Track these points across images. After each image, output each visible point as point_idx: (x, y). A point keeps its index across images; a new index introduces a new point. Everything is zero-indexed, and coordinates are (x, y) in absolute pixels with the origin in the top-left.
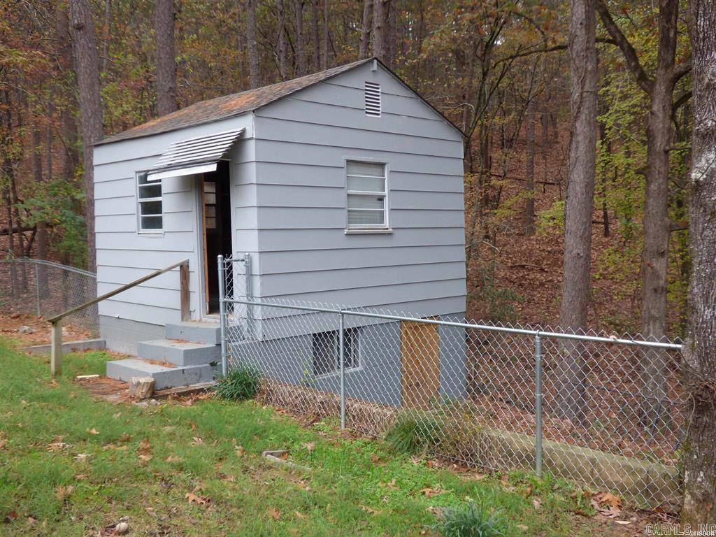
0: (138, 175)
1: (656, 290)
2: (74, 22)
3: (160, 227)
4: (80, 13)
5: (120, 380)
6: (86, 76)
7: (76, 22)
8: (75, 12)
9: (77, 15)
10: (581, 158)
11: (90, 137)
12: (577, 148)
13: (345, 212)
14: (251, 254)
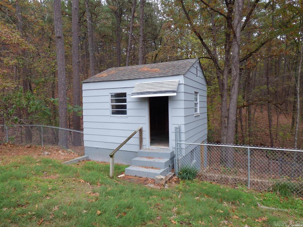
0: (110, 94)
1: (225, 127)
2: (57, 35)
3: (126, 114)
4: (60, 32)
5: (136, 176)
6: (61, 56)
7: (58, 35)
8: (58, 31)
9: (59, 33)
10: (236, 92)
11: (62, 78)
12: (235, 89)
13: (194, 109)
14: (181, 125)
